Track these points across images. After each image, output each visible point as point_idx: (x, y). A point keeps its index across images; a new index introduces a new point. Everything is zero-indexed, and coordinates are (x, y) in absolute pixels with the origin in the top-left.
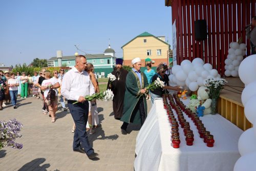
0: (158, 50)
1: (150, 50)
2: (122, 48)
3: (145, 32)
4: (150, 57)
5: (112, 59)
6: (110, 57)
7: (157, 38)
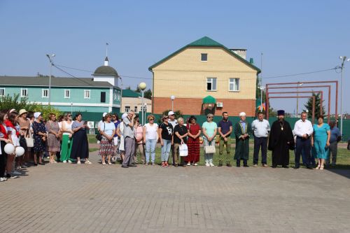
0: (232, 79)
1: (215, 79)
2: (150, 69)
3: (206, 38)
4: (213, 94)
5: (111, 91)
6: (106, 86)
7: (230, 51)
